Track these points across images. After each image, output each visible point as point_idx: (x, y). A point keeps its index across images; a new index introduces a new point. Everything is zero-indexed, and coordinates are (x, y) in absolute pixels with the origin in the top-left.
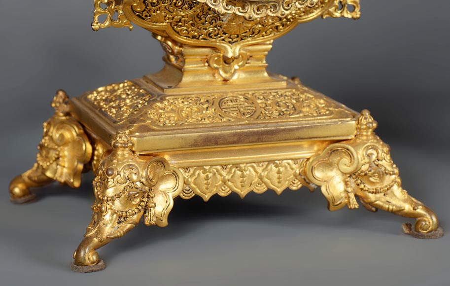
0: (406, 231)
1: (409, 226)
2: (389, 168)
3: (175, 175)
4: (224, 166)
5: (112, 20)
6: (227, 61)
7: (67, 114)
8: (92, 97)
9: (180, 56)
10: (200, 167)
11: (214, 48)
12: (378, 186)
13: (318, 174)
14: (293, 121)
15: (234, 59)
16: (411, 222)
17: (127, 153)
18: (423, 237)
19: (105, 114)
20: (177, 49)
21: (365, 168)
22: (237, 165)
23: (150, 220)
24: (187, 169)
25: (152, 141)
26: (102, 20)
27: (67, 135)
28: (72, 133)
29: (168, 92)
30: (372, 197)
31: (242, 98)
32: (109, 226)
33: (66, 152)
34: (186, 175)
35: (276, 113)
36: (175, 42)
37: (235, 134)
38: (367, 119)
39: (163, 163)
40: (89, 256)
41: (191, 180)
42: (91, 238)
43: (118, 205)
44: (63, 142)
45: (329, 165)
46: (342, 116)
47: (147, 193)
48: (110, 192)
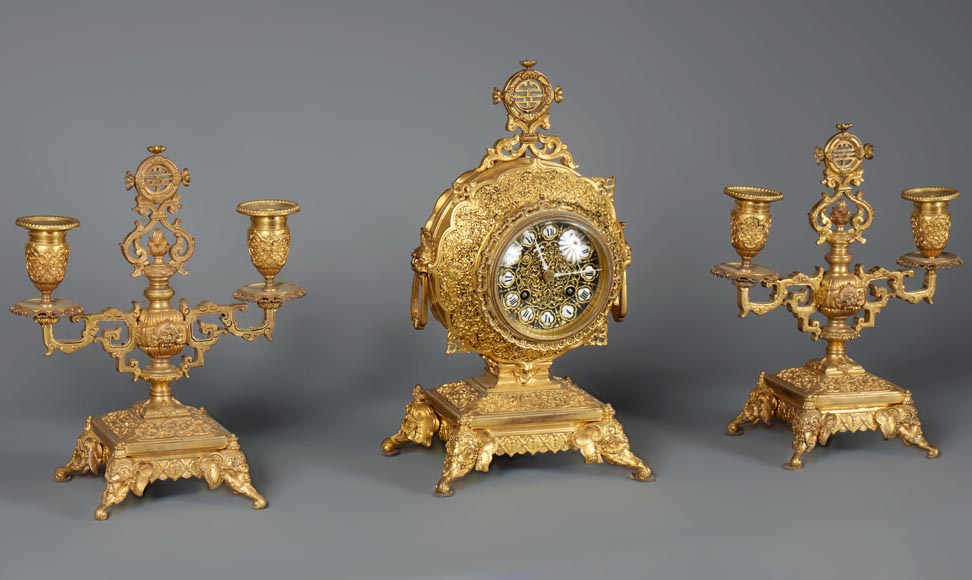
0: (632, 476)
1: (634, 474)
2: (622, 439)
3: (493, 441)
4: (522, 436)
5: (458, 349)
6: (524, 372)
7: (423, 400)
8: (440, 390)
9: (497, 369)
10: (508, 436)
11: (517, 365)
12: (615, 450)
13: (579, 442)
14: (564, 410)
15: (529, 371)
16: (635, 472)
17: (466, 428)
18: (641, 481)
19: (450, 402)
20: (494, 364)
21: (607, 439)
22: (530, 436)
23: (479, 467)
24: (500, 437)
25: (481, 421)
26: (452, 349)
27: (423, 413)
28: (426, 412)
29: (489, 391)
30: (611, 456)
31: (533, 395)
32: (456, 471)
33: (422, 424)
34: (500, 441)
35: (554, 405)
36: (493, 360)
37: (529, 418)
38: (609, 409)
39: (487, 434)
40: (445, 488)
41: (503, 444)
42: (445, 478)
43: (461, 458)
44: (420, 418)
45: (585, 436)
46: (594, 407)
47: (477, 451)
48: (456, 451)
